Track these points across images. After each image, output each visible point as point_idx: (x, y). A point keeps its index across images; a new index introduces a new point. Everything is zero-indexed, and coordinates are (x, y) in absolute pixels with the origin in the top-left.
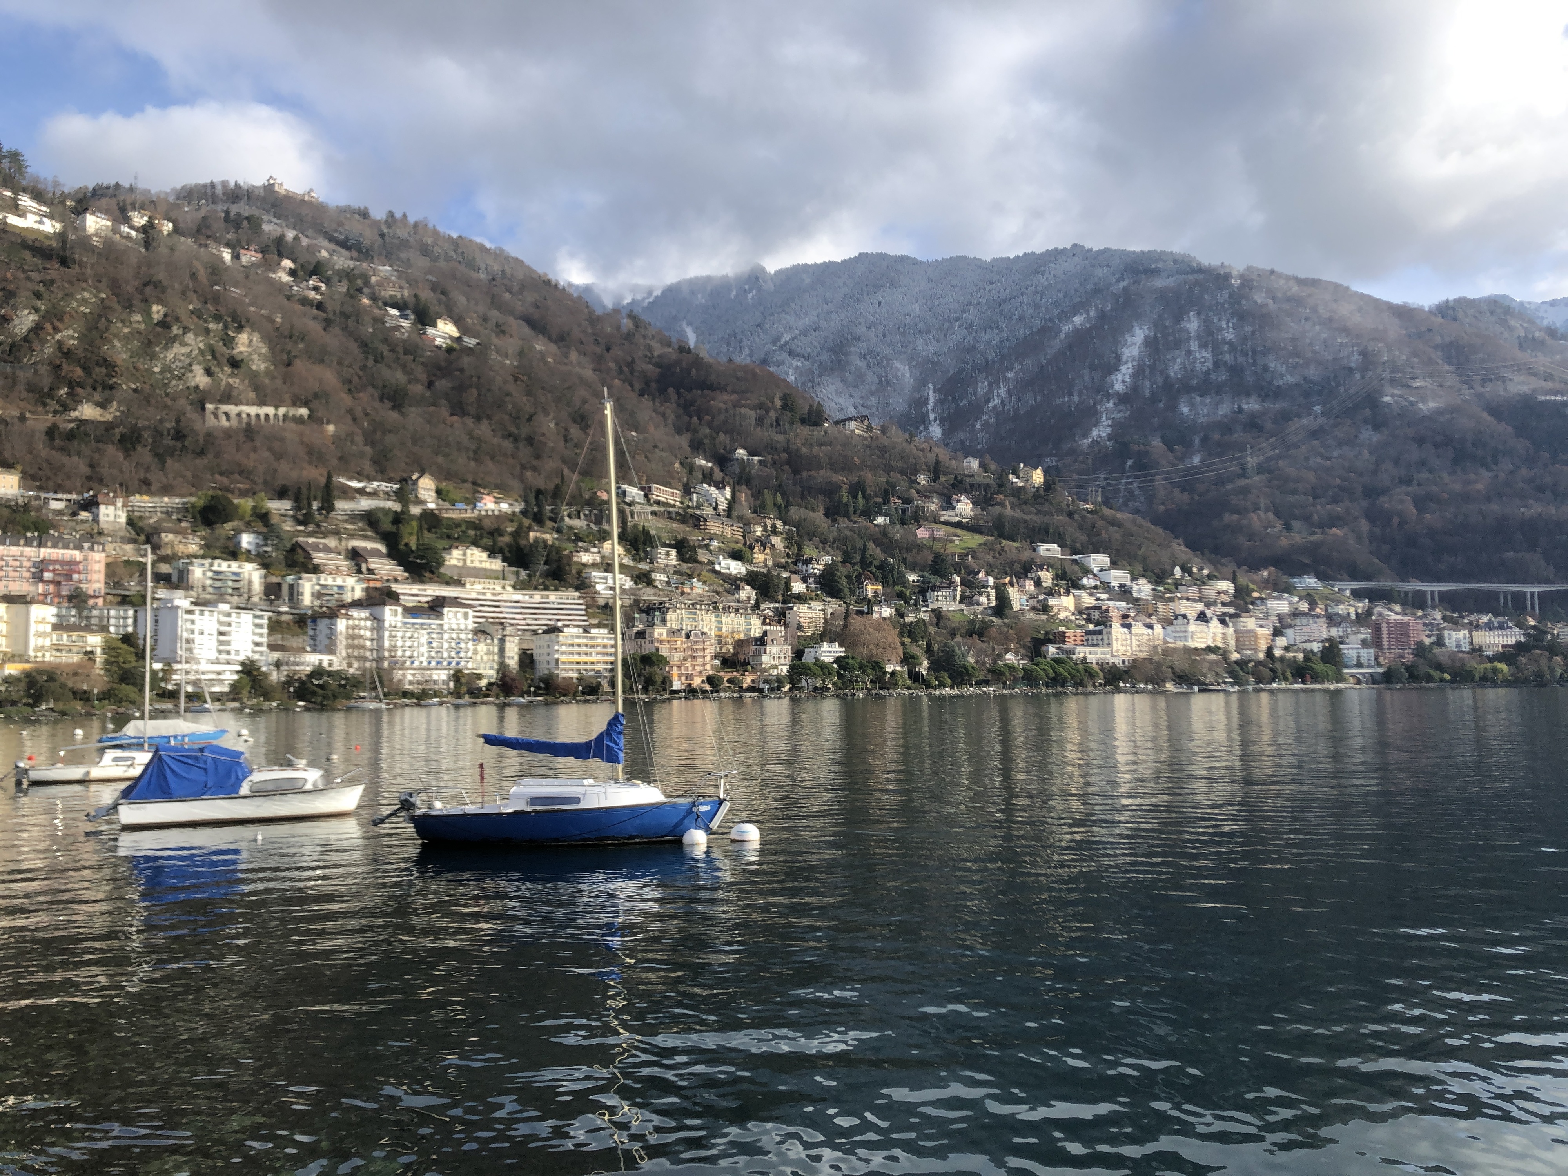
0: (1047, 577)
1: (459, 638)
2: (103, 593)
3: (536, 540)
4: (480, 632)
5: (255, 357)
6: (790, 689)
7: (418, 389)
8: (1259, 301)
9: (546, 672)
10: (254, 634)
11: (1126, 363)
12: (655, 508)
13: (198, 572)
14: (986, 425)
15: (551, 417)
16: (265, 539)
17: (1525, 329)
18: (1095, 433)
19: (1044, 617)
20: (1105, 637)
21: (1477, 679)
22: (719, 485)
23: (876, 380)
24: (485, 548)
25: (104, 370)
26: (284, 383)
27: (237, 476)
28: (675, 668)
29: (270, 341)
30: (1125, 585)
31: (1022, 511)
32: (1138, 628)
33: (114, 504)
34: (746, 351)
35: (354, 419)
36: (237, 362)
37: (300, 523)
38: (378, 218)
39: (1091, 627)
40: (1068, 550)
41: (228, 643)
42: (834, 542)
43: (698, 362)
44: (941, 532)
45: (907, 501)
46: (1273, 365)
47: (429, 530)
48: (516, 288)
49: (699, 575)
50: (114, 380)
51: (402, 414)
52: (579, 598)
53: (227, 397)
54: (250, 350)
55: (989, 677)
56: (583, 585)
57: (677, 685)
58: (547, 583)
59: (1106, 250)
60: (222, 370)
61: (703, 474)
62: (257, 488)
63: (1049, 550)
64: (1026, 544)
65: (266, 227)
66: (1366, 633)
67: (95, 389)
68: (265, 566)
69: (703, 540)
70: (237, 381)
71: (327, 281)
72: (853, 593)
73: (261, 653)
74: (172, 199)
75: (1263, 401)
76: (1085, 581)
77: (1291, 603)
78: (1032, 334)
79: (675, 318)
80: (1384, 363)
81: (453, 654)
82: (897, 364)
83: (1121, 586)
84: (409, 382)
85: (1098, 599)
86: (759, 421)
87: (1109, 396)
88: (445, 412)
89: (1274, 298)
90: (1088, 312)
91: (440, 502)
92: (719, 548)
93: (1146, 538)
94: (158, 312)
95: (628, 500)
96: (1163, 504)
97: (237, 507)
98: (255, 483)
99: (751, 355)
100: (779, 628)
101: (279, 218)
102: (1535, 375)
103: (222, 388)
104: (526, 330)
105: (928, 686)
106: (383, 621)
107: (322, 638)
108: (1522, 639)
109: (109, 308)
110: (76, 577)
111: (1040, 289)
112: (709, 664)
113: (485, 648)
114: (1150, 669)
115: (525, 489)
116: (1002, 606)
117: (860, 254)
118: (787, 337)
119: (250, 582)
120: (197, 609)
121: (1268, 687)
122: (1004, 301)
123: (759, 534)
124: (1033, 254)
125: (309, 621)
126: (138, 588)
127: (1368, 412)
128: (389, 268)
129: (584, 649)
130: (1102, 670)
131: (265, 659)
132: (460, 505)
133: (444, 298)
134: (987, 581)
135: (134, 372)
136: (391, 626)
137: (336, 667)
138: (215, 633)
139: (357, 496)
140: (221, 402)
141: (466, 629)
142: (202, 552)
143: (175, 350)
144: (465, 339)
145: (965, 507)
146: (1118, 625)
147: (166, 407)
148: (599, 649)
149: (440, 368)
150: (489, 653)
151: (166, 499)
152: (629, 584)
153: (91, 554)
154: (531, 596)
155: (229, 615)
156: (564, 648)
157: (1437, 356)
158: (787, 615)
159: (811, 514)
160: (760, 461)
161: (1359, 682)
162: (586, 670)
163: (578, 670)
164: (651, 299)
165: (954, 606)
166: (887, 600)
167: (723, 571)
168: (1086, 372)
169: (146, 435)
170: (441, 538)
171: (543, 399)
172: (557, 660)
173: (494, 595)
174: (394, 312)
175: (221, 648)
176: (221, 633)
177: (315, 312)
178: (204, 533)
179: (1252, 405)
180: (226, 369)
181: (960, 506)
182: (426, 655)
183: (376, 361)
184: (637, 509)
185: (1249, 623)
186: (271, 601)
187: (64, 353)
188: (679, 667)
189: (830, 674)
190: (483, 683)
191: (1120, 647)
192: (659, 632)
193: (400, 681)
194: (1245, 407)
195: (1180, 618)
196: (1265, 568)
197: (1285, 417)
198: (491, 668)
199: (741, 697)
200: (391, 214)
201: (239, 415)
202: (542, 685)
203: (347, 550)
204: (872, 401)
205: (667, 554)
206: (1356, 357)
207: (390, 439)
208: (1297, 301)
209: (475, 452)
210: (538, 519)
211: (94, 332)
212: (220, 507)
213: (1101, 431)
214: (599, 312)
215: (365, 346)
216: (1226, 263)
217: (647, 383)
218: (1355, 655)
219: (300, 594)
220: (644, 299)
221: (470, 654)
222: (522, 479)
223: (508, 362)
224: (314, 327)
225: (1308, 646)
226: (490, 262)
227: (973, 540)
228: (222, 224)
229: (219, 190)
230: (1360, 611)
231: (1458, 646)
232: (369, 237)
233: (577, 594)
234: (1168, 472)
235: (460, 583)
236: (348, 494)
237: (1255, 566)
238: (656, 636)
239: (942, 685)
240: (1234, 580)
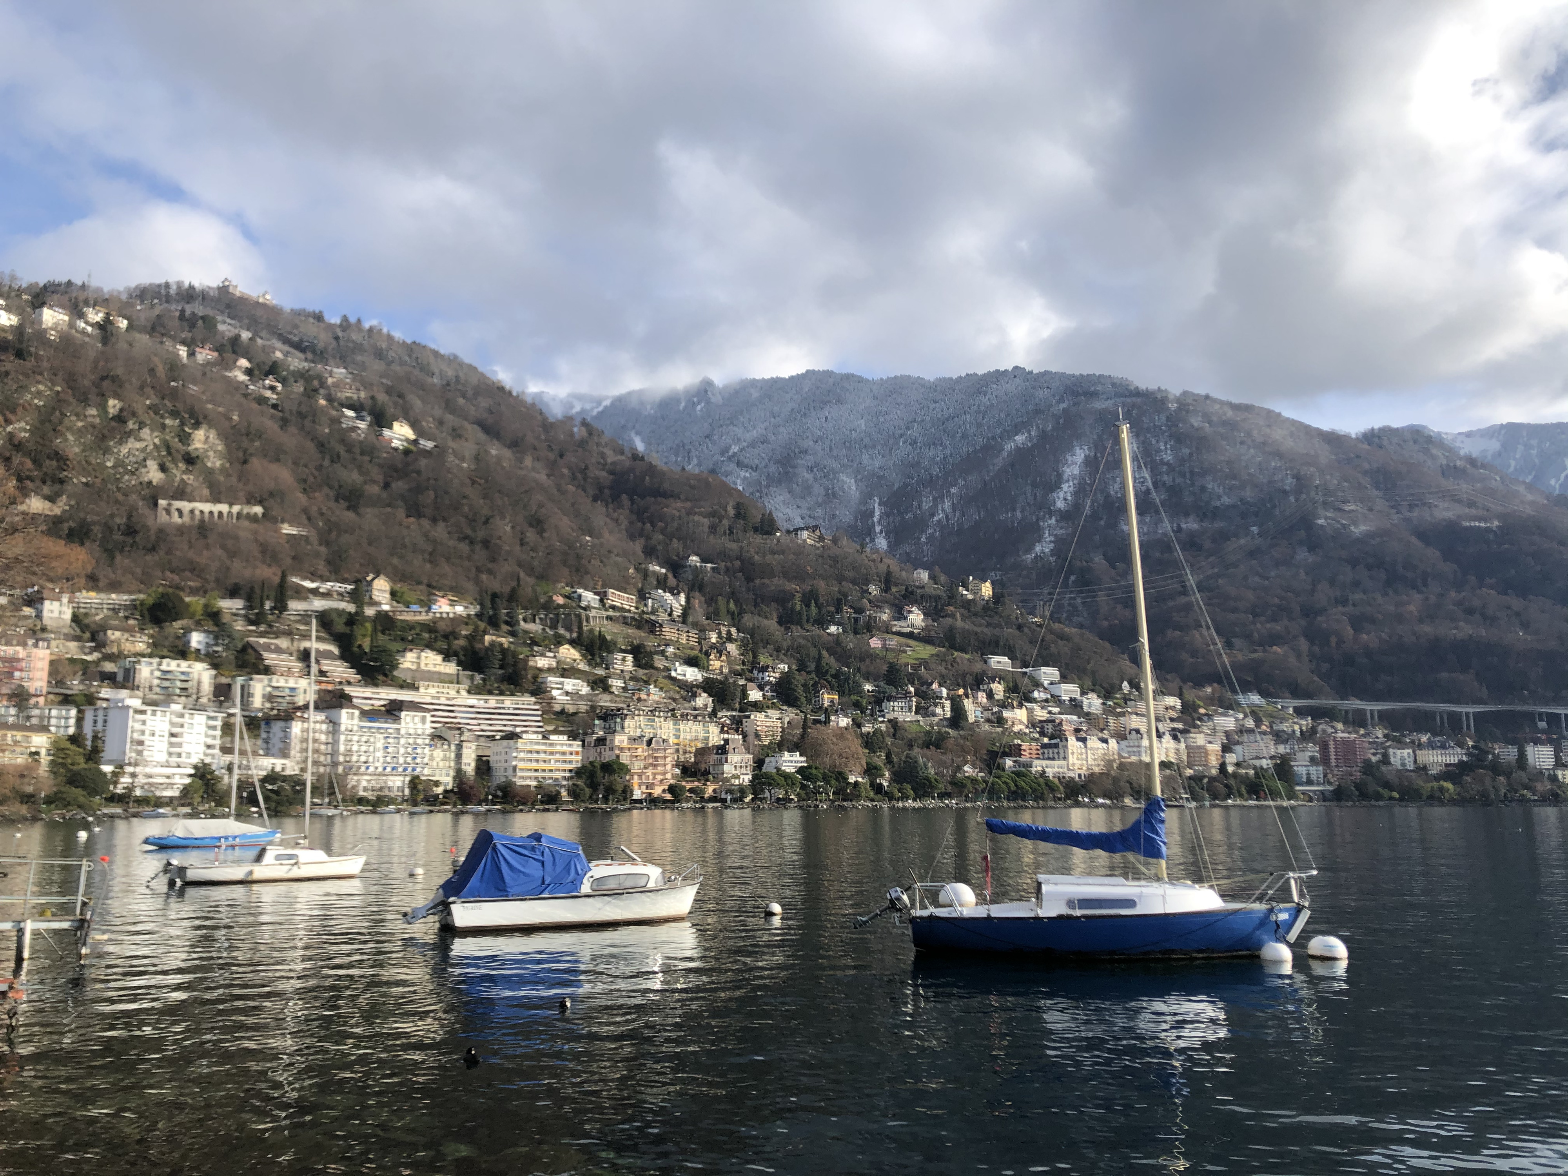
0: (999, 689)
1: (415, 744)
2: (44, 692)
3: (492, 644)
4: (437, 737)
5: (211, 454)
6: (753, 800)
7: (374, 489)
8: (1196, 424)
9: (503, 780)
10: (207, 736)
11: (1068, 481)
12: (611, 613)
13: (146, 671)
14: (931, 538)
15: (507, 520)
16: (216, 638)
17: (1446, 457)
18: (1038, 548)
19: (999, 730)
20: (1061, 751)
21: (1424, 797)
22: (674, 592)
23: (823, 492)
24: (440, 651)
25: (54, 463)
26: (239, 481)
27: (187, 574)
28: (636, 777)
29: (227, 439)
30: (1075, 699)
31: (973, 623)
32: (1093, 742)
33: (59, 600)
34: (695, 461)
35: (309, 519)
36: (192, 458)
37: (251, 622)
38: (333, 321)
39: (1046, 740)
40: (1018, 663)
41: (179, 745)
42: (788, 650)
43: (651, 469)
44: (893, 642)
45: (859, 611)
46: (1210, 486)
47: (383, 632)
48: (470, 393)
49: (656, 681)
50: (65, 473)
51: (358, 514)
52: (535, 703)
53: (181, 493)
54: (206, 447)
55: (949, 789)
56: (539, 690)
57: (637, 794)
58: (503, 687)
59: (1046, 373)
60: (177, 466)
61: (658, 580)
62: (208, 587)
63: (1000, 662)
64: (977, 656)
65: (221, 327)
66: (1313, 750)
67: (44, 482)
68: (215, 666)
69: (659, 645)
70: (192, 477)
71: (283, 381)
72: (809, 701)
73: (213, 756)
74: (124, 297)
75: (1202, 521)
76: (1036, 694)
77: (1237, 720)
78: (975, 452)
79: (623, 427)
80: (1317, 487)
81: (409, 760)
82: (843, 477)
83: (1071, 700)
84: (365, 483)
85: (1050, 712)
86: (713, 529)
87: (1051, 513)
88: (401, 513)
89: (1210, 423)
90: (1029, 432)
91: (395, 604)
92: (675, 654)
93: (1095, 652)
94: (113, 405)
95: (583, 604)
96: (1106, 619)
97: (188, 605)
98: (206, 581)
99: (699, 464)
100: (736, 736)
101: (233, 319)
102: (1459, 501)
103: (176, 484)
104: (481, 436)
105: (890, 797)
106: (339, 725)
107: (275, 741)
108: (1465, 758)
109: (65, 401)
110: (17, 674)
111: (982, 408)
112: (669, 773)
113: (441, 754)
114: (1108, 784)
115: (480, 593)
116: (958, 717)
117: (808, 371)
118: (735, 449)
119: (199, 683)
120: (149, 709)
121: (1223, 803)
122: (948, 420)
123: (714, 640)
124: (976, 375)
125: (263, 723)
126: (81, 687)
127: (1303, 533)
128: (344, 371)
129: (542, 756)
130: (1061, 782)
131: (218, 761)
132: (415, 607)
133: (401, 401)
134: (941, 692)
135: (86, 467)
136: (347, 730)
137: (288, 772)
138: (167, 734)
139: (311, 596)
140: (177, 499)
141: (423, 734)
142: (149, 650)
143: (130, 445)
144: (422, 442)
145: (916, 618)
146: (1074, 738)
147: (117, 502)
148: (558, 756)
149: (396, 470)
150: (445, 759)
151: (114, 596)
152: (585, 689)
153: (35, 650)
154: (486, 701)
155: (182, 716)
156: (522, 755)
157: (1366, 481)
158: (745, 724)
159: (766, 622)
160: (713, 568)
161: (1311, 800)
162: (544, 778)
163: (536, 778)
164: (601, 409)
165: (910, 717)
166: (843, 710)
167: (679, 677)
168: (1028, 489)
169: (96, 529)
170: (395, 640)
171: (500, 503)
172: (515, 768)
173: (448, 699)
174: (350, 413)
175: (172, 750)
176: (173, 735)
177: (272, 411)
178: (151, 631)
179: (1191, 524)
180: (180, 465)
181: (911, 616)
182: (381, 760)
183: (332, 461)
184: (593, 613)
185: (1199, 739)
186: (221, 702)
187: (15, 446)
188: (640, 776)
189: (793, 784)
190: (439, 790)
191: (1076, 761)
192: (620, 740)
193: (354, 787)
194: (1184, 526)
195: (1134, 733)
196: (1210, 685)
197: (1224, 536)
198: (448, 775)
199: (703, 807)
200: (345, 319)
201: (192, 512)
202: (499, 793)
203: (299, 651)
204: (819, 512)
205: (624, 660)
206: (1289, 480)
207: (345, 539)
208: (1232, 425)
209: (431, 554)
210: (493, 622)
211: (47, 424)
212: (170, 605)
213: (1044, 547)
214: (551, 420)
215: (321, 446)
216: (1163, 388)
217: (601, 489)
218: (1304, 772)
219: (250, 695)
220: (592, 409)
221: (426, 760)
222: (477, 582)
223: (465, 465)
224: (271, 426)
225: (1257, 763)
226: (444, 367)
227: (926, 651)
228: (177, 323)
229: (173, 290)
230: (1304, 728)
231: (1403, 764)
232: (323, 339)
233: (533, 699)
234: (1110, 589)
235: (413, 687)
236: (301, 594)
237: (1199, 684)
238: (617, 743)
239: (905, 798)
240: (1180, 696)
